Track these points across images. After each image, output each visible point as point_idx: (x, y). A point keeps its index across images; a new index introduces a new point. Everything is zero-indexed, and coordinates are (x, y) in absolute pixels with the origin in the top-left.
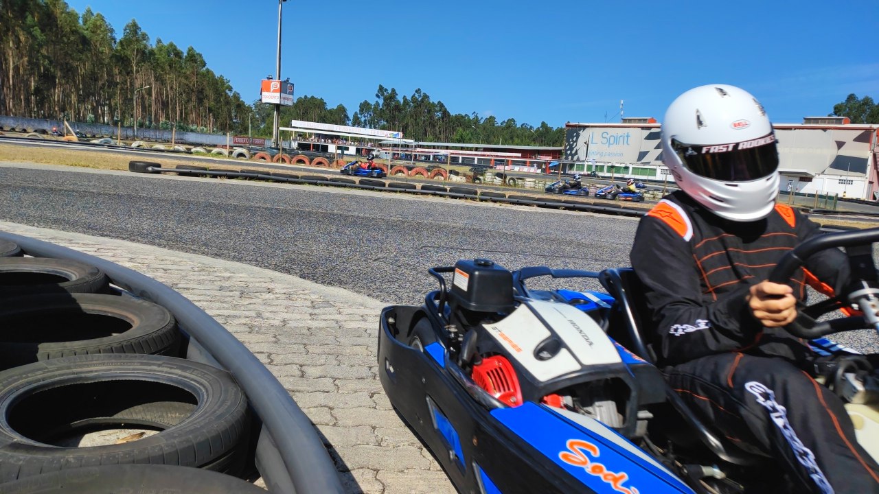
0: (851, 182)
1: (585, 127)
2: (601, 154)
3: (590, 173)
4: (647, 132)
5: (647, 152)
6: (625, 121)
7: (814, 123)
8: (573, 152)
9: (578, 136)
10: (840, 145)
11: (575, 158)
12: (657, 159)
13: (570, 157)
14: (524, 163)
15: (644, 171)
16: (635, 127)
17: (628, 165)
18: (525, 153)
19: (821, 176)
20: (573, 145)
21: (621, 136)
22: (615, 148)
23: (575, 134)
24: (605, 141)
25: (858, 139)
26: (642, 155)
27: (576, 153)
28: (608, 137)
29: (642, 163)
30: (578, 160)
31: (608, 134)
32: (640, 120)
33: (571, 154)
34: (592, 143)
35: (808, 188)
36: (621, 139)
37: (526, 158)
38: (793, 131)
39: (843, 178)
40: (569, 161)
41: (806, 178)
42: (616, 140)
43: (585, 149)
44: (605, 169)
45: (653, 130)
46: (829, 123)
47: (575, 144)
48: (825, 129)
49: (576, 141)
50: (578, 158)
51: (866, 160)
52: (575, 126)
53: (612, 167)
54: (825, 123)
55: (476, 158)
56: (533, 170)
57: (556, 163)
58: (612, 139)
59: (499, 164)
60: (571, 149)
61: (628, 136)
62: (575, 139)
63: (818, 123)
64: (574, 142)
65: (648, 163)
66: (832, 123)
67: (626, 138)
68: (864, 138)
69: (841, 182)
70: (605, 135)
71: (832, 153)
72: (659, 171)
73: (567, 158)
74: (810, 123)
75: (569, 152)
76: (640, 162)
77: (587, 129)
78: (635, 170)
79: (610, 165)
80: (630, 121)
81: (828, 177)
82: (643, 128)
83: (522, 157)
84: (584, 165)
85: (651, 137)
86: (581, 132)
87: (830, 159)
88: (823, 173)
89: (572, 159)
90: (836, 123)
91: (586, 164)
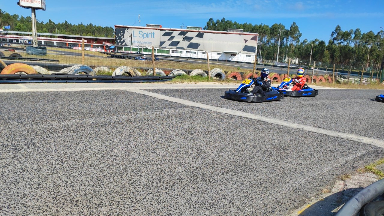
0: (250, 56)
1: (128, 28)
2: (139, 42)
3: (137, 52)
4: (163, 32)
5: (164, 42)
6: (148, 25)
7: (232, 31)
8: (122, 41)
9: (124, 33)
10: (246, 41)
11: (124, 44)
12: (169, 45)
13: (120, 43)
14: (89, 46)
15: (163, 51)
16: (157, 29)
17: (155, 48)
18: (89, 40)
19: (239, 54)
20: (121, 37)
21: (150, 34)
22: (147, 40)
23: (122, 31)
24: (141, 36)
25: (252, 39)
26: (162, 43)
27: (124, 41)
28: (143, 34)
29: (162, 47)
30: (126, 45)
31: (142, 32)
32: (156, 26)
33: (120, 42)
34: (134, 37)
35: (235, 59)
36: (150, 35)
37: (91, 43)
38: (228, 35)
39: (247, 55)
40: (120, 45)
41: (234, 55)
42: (148, 35)
43: (130, 39)
44: (143, 50)
45: (166, 31)
46: (238, 32)
47: (122, 37)
48: (240, 34)
49: (123, 35)
50: (125, 43)
51: (255, 48)
52: (121, 27)
53: (146, 49)
54: (236, 31)
55: (55, 42)
56: (99, 50)
57: (113, 47)
58: (145, 35)
59: (75, 46)
60: (120, 39)
61: (153, 34)
62: (122, 34)
63: (234, 31)
64: (121, 35)
65: (165, 47)
66: (239, 32)
67: (152, 35)
68: (254, 39)
69: (247, 56)
70: (141, 33)
71: (243, 44)
72: (171, 51)
73: (118, 44)
74: (231, 31)
75: (119, 41)
76: (161, 47)
77: (129, 29)
78: (159, 51)
79: (145, 48)
80: (150, 25)
81: (242, 54)
82: (161, 30)
83: (87, 42)
84: (130, 48)
85: (166, 34)
86: (126, 30)
87: (243, 47)
88: (240, 52)
89: (121, 44)
90: (240, 32)
91: (131, 47)
